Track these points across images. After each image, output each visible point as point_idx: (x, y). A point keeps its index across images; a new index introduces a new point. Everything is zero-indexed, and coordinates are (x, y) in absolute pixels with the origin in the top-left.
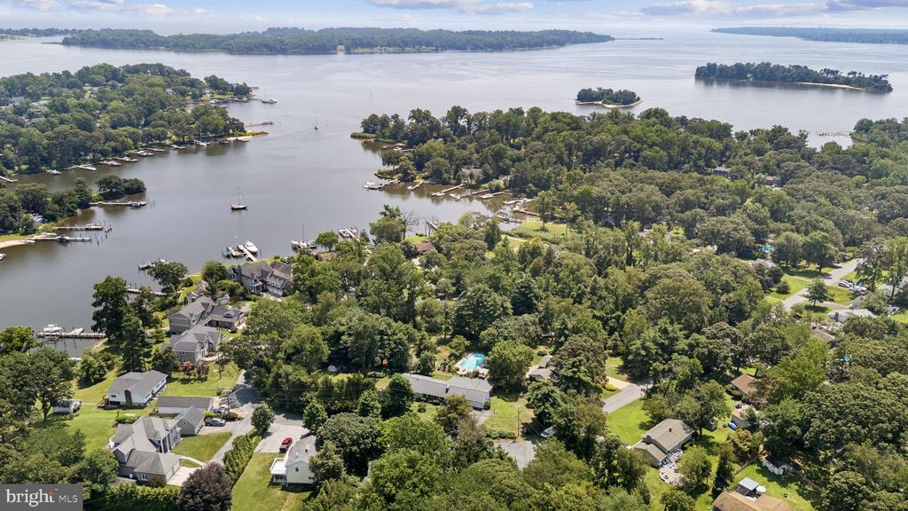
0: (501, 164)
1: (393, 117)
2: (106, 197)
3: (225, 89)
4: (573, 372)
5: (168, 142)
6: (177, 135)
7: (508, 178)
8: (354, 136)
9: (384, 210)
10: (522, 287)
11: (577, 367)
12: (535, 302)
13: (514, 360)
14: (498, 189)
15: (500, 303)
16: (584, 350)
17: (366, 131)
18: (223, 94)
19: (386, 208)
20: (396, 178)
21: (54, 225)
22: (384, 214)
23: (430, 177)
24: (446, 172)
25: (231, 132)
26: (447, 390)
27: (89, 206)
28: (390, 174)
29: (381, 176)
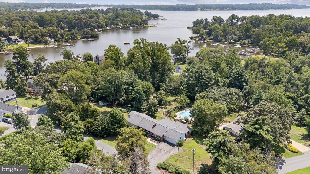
0: (248, 33)
1: (205, 20)
2: (83, 38)
3: (150, 16)
4: (255, 128)
5: (119, 26)
6: (123, 24)
7: (250, 40)
8: (188, 28)
10: (237, 74)
11: (259, 124)
12: (244, 84)
13: (208, 112)
14: (244, 44)
15: (214, 77)
16: (270, 113)
17: (194, 26)
19: (179, 39)
20: (197, 39)
21: (57, 43)
22: (178, 42)
23: (213, 39)
24: (221, 37)
25: (143, 25)
26: (154, 126)
27: (75, 40)
28: (196, 37)
29: (192, 38)
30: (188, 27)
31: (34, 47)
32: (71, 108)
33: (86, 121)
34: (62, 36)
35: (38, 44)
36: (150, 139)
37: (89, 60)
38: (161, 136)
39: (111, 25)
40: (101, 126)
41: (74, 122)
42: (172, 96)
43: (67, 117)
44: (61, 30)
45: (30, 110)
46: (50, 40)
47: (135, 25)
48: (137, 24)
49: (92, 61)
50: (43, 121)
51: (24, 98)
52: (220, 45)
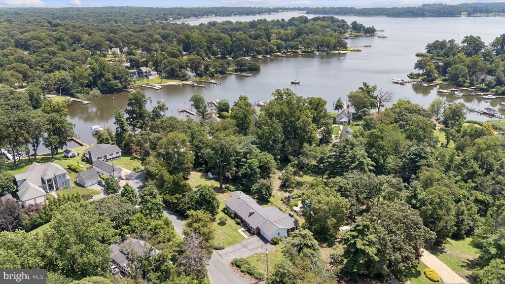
1: (449, 41)
2: (236, 71)
3: (360, 30)
5: (299, 50)
6: (305, 48)
9: (362, 86)
17: (428, 52)
18: (358, 32)
19: (365, 84)
20: (420, 78)
21: (198, 79)
22: (362, 89)
23: (448, 80)
24: (462, 77)
25: (339, 48)
26: (251, 214)
27: (225, 73)
28: (418, 75)
29: (411, 76)
30: (416, 53)
31: (168, 83)
32: (163, 178)
33: (174, 196)
34: (207, 68)
35: (174, 79)
36: (243, 229)
37: (223, 110)
38: (255, 227)
39: (286, 48)
40: (188, 204)
41: (151, 197)
42: (312, 176)
43: (144, 190)
44: (212, 57)
45: (130, 174)
46: (190, 73)
47: (326, 49)
48: (328, 46)
49: (228, 111)
50: (126, 190)
51: (130, 158)
52: (455, 92)
